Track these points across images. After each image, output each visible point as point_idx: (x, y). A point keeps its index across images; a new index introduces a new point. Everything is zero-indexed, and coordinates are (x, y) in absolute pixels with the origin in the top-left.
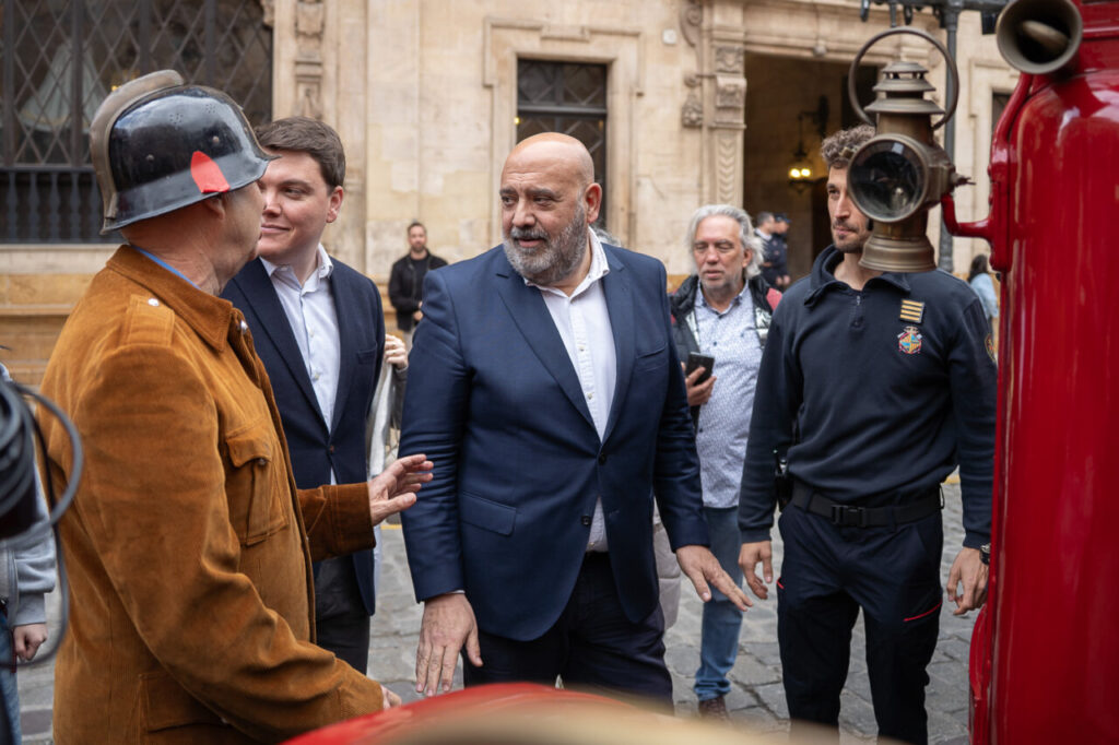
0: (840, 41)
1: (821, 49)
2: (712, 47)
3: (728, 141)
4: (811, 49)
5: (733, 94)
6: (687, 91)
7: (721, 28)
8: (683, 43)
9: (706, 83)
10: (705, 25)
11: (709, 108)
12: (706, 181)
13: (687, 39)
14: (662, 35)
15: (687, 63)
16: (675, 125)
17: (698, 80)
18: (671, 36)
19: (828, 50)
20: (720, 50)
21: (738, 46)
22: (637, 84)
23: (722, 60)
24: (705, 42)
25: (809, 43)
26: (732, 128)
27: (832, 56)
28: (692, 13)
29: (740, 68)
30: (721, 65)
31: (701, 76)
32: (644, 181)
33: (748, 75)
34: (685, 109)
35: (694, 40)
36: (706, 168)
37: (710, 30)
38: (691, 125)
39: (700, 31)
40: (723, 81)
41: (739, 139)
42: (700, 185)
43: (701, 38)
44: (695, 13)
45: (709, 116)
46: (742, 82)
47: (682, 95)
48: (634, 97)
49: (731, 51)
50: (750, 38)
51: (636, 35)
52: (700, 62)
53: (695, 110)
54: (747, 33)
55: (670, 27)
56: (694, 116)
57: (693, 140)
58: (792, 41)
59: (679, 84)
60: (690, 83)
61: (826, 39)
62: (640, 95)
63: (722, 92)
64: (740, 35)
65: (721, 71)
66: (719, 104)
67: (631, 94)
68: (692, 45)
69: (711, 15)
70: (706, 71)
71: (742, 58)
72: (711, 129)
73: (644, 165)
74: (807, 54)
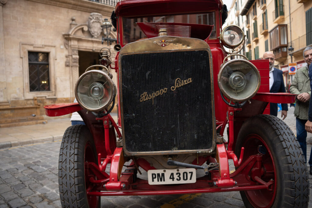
0: (98, 48)
1: (94, 49)
2: (71, 49)
3: (75, 69)
4: (92, 50)
5: (76, 59)
6: (66, 59)
7: (73, 45)
8: (65, 48)
9: (70, 57)
10: (70, 45)
11: (71, 62)
12: (71, 77)
13: (66, 47)
14: (60, 47)
15: (66, 53)
16: (64, 66)
18: (62, 47)
19: (96, 50)
20: (73, 50)
21: (77, 49)
22: (55, 57)
23: (73, 52)
24: (70, 48)
25: (92, 48)
26: (76, 66)
27: (96, 51)
28: (66, 42)
29: (77, 53)
30: (73, 53)
31: (69, 55)
32: (58, 78)
33: (79, 55)
34: (66, 62)
35: (67, 47)
36: (71, 74)
37: (71, 46)
38: (67, 66)
39: (68, 46)
40: (74, 56)
41: (78, 69)
42: (70, 78)
43: (69, 47)
44: (68, 42)
45: (71, 64)
46: (78, 57)
47: (65, 59)
48: (55, 60)
49: (75, 50)
51: (55, 47)
52: (69, 52)
53: (68, 63)
54: (79, 46)
55: (62, 45)
56: (68, 64)
57: (68, 68)
58: (88, 48)
59: (64, 57)
60: (67, 57)
61: (95, 47)
62: (56, 59)
63: (74, 59)
64: (77, 47)
65: (73, 54)
66: (73, 61)
67: (54, 59)
68: (67, 49)
69: (71, 42)
70: (70, 54)
71: (78, 52)
72: (72, 67)
73: (58, 74)
74: (91, 51)
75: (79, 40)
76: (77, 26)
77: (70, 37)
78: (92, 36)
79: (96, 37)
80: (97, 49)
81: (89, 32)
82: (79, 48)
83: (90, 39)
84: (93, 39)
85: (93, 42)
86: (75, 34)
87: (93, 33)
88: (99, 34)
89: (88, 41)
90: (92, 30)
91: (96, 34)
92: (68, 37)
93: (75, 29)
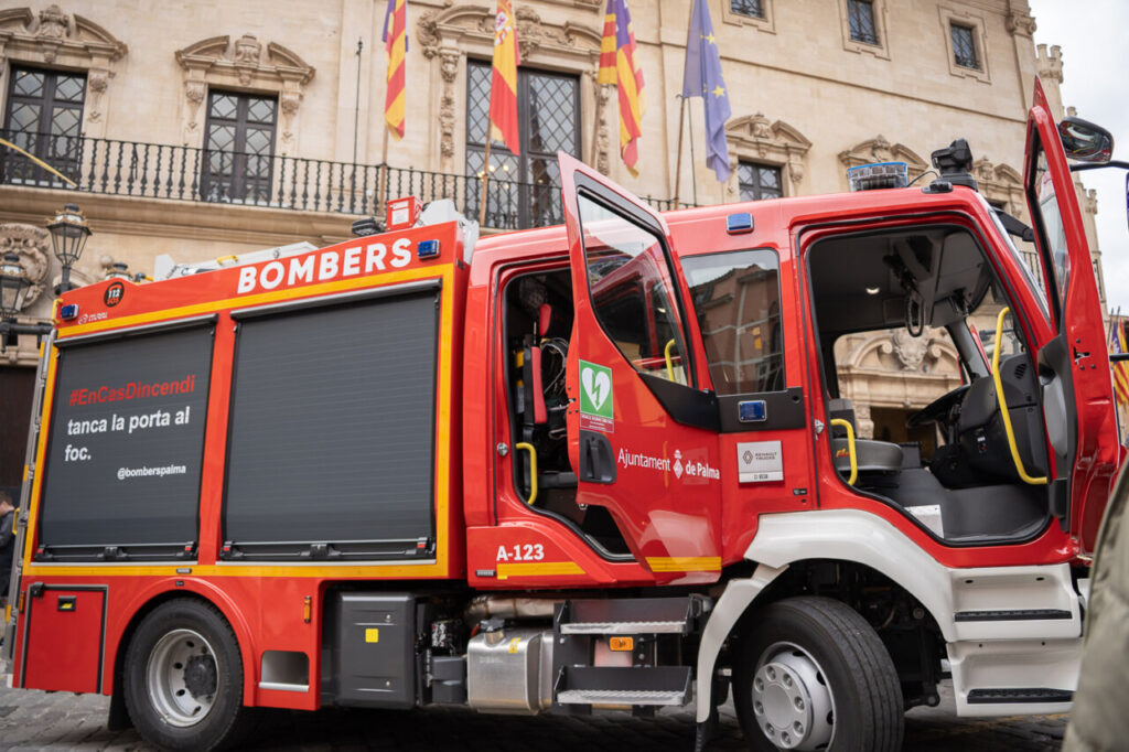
0: (918, 398)
1: (908, 403)
4: (903, 403)
5: (866, 431)
7: (859, 394)
19: (913, 403)
21: (868, 404)
25: (902, 400)
27: (913, 406)
29: (868, 415)
33: (873, 418)
46: (871, 424)
50: (874, 398)
58: (893, 399)
61: (910, 396)
64: (868, 398)
74: (901, 406)
75: (872, 379)
76: (866, 343)
77: (853, 371)
78: (902, 366)
79: (913, 368)
80: (914, 401)
81: (895, 355)
82: (872, 401)
83: (899, 375)
84: (907, 375)
85: (904, 381)
86: (860, 365)
87: (905, 359)
88: (921, 358)
89: (893, 380)
90: (903, 351)
91: (913, 359)
92: (846, 372)
93: (863, 349)
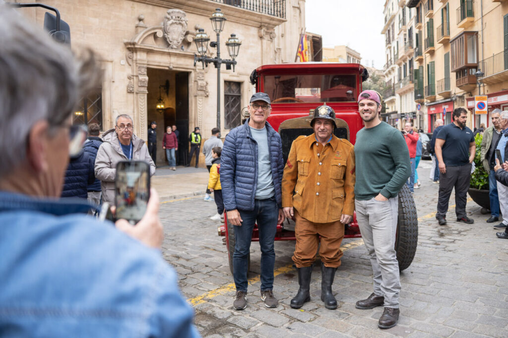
0: (177, 64)
1: (171, 67)
2: (137, 66)
3: (142, 98)
4: (168, 67)
5: (144, 82)
6: (129, 80)
7: (140, 60)
8: (127, 64)
9: (135, 77)
10: (134, 58)
11: (136, 87)
12: (136, 111)
13: (128, 63)
14: (120, 62)
15: (129, 71)
16: (125, 92)
17: (132, 77)
18: (124, 62)
19: (174, 67)
20: (139, 67)
21: (145, 66)
22: (112, 78)
23: (140, 70)
24: (134, 64)
25: (168, 65)
26: (143, 93)
27: (175, 69)
28: (130, 54)
29: (146, 73)
30: (140, 72)
31: (133, 76)
32: (115, 111)
33: (148, 75)
34: (128, 87)
35: (131, 63)
36: (135, 106)
37: (136, 60)
38: (130, 92)
39: (133, 61)
40: (141, 78)
41: (146, 96)
42: (134, 112)
43: (133, 63)
44: (131, 54)
45: (136, 89)
46: (147, 78)
47: (127, 82)
48: (112, 83)
49: (143, 67)
50: (149, 63)
51: (112, 62)
52: (133, 71)
53: (132, 87)
54: (148, 62)
55: (123, 59)
56: (131, 89)
57: (131, 96)
58: (162, 64)
59: (126, 79)
60: (129, 78)
61: (173, 63)
62: (113, 82)
63: (141, 81)
64: (146, 62)
65: (140, 74)
66: (140, 85)
67: (110, 82)
68: (130, 65)
69: (136, 55)
70: (135, 74)
71: (146, 70)
72: (137, 93)
73: (115, 105)
74: (167, 68)
75: (149, 51)
76: (146, 30)
77: (136, 46)
78: (168, 45)
79: (175, 47)
80: (175, 66)
81: (165, 39)
82: (148, 65)
83: (166, 50)
84: (171, 51)
85: (169, 54)
86: (142, 42)
87: (171, 42)
88: (181, 42)
89: (163, 53)
90: (170, 37)
91: (175, 42)
92: (132, 46)
93: (144, 34)
